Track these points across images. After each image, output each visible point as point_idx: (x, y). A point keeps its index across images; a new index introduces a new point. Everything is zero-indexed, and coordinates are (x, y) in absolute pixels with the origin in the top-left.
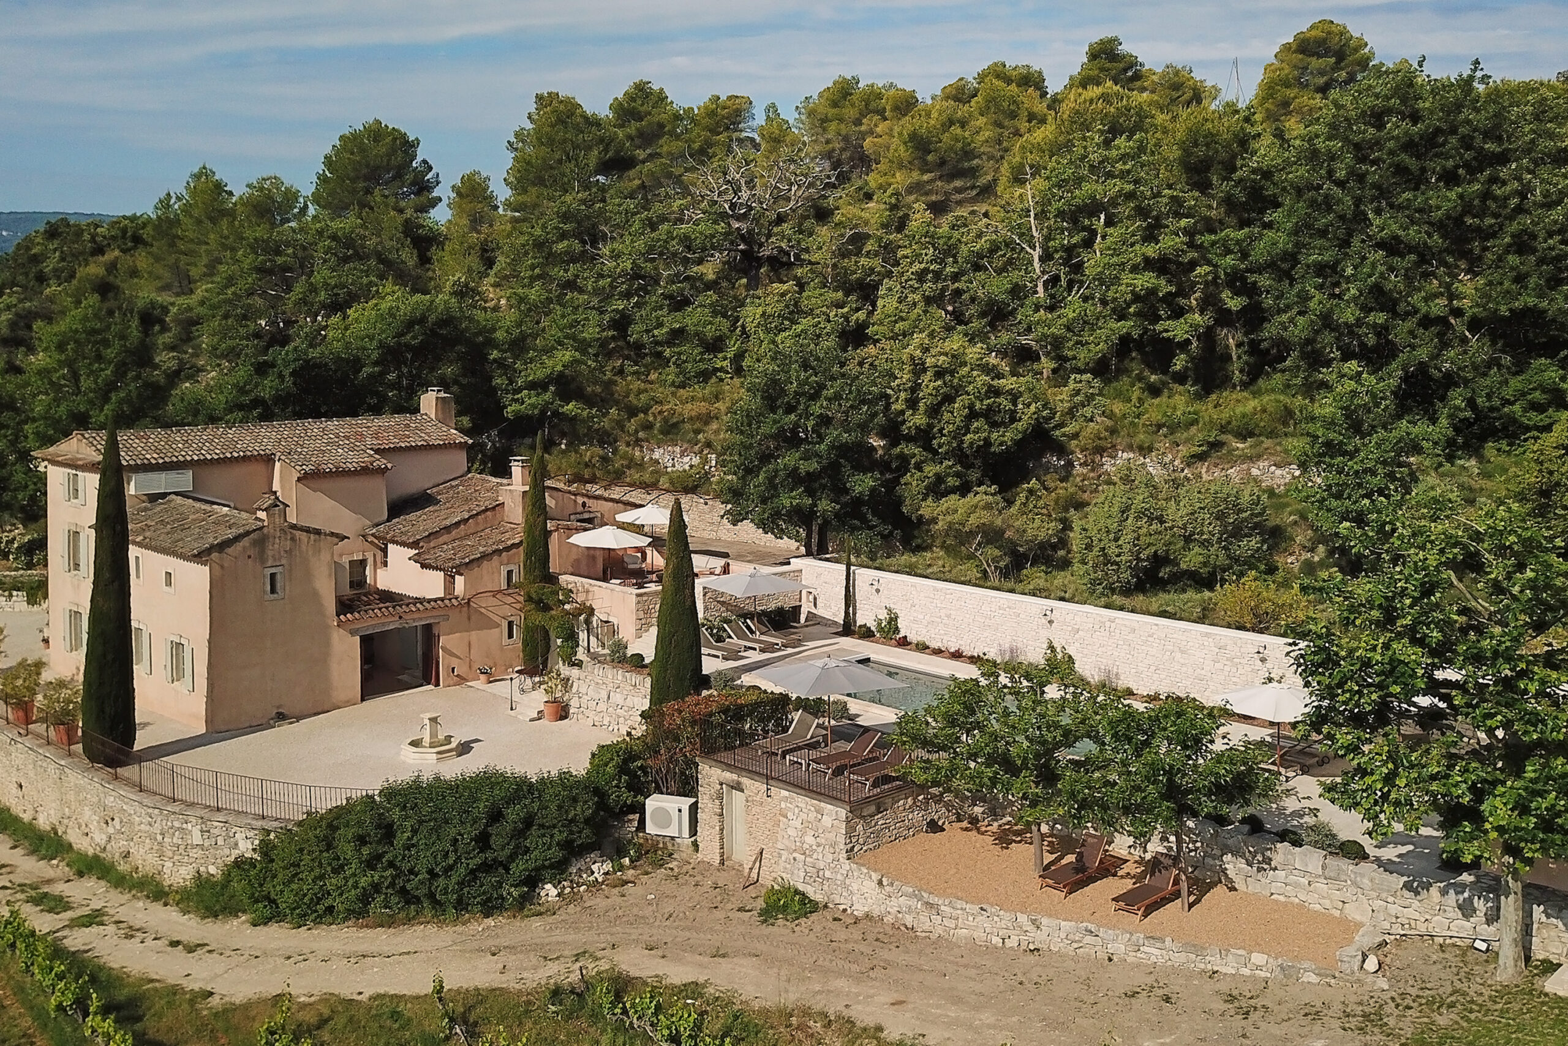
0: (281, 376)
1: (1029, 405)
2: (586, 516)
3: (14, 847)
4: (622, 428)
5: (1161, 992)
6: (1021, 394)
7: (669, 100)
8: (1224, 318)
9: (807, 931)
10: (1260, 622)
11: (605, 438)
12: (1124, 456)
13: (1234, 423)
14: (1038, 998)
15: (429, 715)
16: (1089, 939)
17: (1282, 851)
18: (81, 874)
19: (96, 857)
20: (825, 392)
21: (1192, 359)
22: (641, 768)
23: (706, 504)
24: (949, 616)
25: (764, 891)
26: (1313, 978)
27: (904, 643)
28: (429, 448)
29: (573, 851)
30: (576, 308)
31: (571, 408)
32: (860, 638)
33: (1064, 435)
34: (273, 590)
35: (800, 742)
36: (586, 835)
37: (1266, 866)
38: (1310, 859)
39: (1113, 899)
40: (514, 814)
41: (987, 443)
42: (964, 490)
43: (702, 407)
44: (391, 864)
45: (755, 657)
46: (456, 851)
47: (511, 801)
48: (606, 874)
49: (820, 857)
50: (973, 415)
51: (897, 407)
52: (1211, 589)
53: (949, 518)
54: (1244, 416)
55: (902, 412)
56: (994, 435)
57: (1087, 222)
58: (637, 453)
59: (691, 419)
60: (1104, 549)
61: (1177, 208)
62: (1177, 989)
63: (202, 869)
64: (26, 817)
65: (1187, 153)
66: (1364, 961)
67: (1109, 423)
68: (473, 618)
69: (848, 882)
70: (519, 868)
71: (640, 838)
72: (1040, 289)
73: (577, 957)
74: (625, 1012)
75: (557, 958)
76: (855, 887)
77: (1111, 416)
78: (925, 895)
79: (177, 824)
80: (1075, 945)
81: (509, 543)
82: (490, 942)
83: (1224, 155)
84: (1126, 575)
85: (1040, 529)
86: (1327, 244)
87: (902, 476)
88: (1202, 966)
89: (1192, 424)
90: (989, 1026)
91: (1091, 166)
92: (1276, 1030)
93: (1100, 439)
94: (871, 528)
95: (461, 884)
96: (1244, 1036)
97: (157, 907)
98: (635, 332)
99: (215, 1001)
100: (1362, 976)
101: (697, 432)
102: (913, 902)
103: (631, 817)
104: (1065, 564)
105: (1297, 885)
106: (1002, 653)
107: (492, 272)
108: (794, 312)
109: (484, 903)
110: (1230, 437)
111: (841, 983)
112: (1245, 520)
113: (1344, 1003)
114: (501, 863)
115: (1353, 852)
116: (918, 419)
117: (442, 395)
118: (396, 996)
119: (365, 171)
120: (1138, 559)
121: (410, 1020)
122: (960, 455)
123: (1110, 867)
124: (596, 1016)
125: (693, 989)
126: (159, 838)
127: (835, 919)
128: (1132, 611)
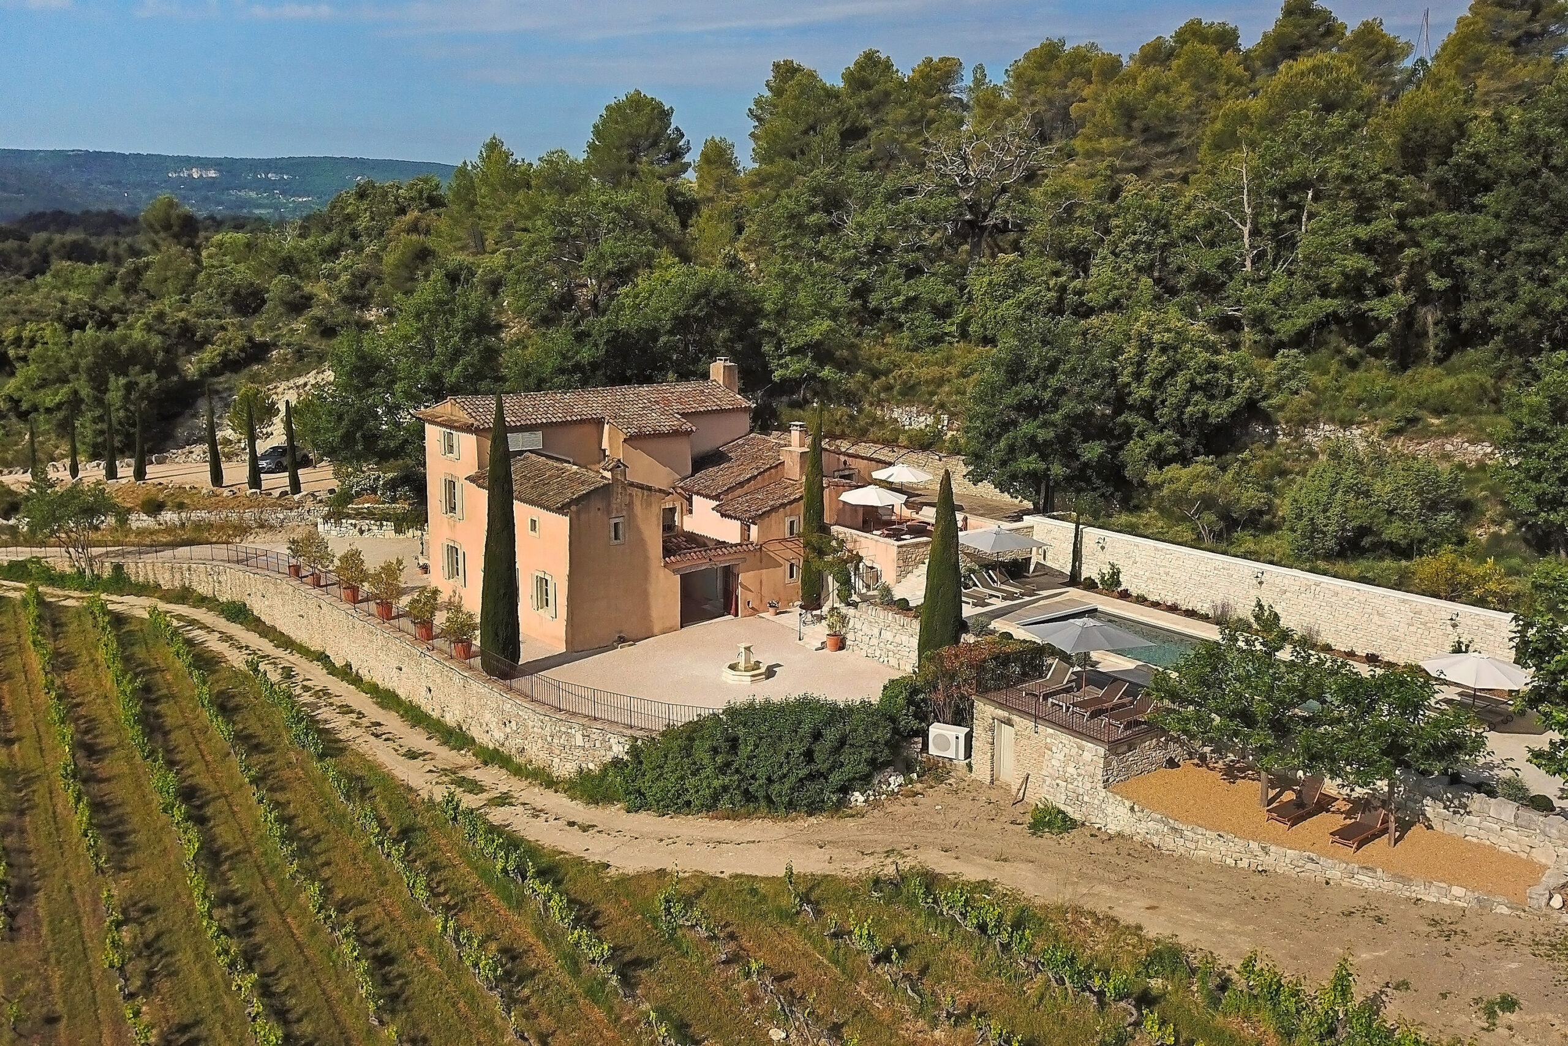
0: (596, 345)
1: (1243, 380)
2: (847, 472)
3: (430, 738)
4: (867, 391)
5: (1372, 913)
6: (1236, 370)
7: (895, 69)
8: (1426, 297)
9: (1070, 844)
10: (1453, 591)
11: (851, 398)
12: (1326, 428)
13: (1431, 401)
14: (1268, 911)
15: (744, 645)
16: (1310, 866)
17: (1477, 800)
18: (486, 763)
19: (496, 750)
20: (1062, 366)
21: (1393, 335)
22: (923, 700)
23: (940, 460)
24: (1167, 574)
25: (1030, 809)
26: (1505, 911)
27: (1125, 595)
28: (722, 411)
29: (876, 766)
30: (824, 277)
31: (827, 372)
32: (1085, 589)
33: (1270, 406)
34: (616, 537)
35: (1057, 687)
36: (884, 755)
37: (1462, 811)
38: (1504, 809)
39: (1331, 834)
40: (831, 735)
41: (1206, 415)
42: (1184, 459)
43: (935, 371)
44: (737, 771)
45: (998, 604)
46: (788, 763)
47: (828, 724)
48: (900, 785)
49: (1080, 784)
50: (1194, 388)
51: (1124, 379)
52: (1409, 557)
53: (1173, 487)
54: (1441, 393)
55: (1128, 384)
56: (1212, 408)
57: (1296, 198)
58: (879, 413)
59: (926, 381)
60: (1313, 519)
61: (1392, 191)
62: (1386, 911)
63: (584, 765)
64: (435, 715)
65: (1407, 138)
66: (1550, 899)
67: (1313, 396)
68: (764, 560)
69: (1103, 806)
70: (835, 778)
71: (923, 757)
72: (1248, 263)
73: (888, 854)
74: (935, 901)
75: (872, 853)
76: (1109, 810)
77: (1314, 389)
78: (1171, 821)
79: (563, 729)
80: (1298, 870)
81: (792, 498)
82: (816, 837)
83: (1443, 140)
84: (1331, 543)
85: (1250, 497)
86: (1539, 231)
87: (1126, 443)
88: (1408, 894)
89: (1390, 400)
90: (1230, 932)
91: (1304, 144)
92: (1473, 951)
93: (1305, 411)
94: (1094, 490)
95: (792, 789)
96: (1447, 955)
97: (550, 793)
98: (874, 300)
99: (612, 872)
100: (1549, 911)
101: (932, 394)
102: (1160, 827)
103: (916, 739)
104: (1270, 528)
105: (1489, 830)
106: (1215, 608)
107: (742, 237)
108: (1018, 280)
109: (808, 805)
110: (1425, 413)
111: (1100, 888)
112: (1442, 496)
113: (1532, 933)
114: (822, 774)
115: (1542, 805)
116: (1142, 392)
117: (728, 363)
118: (752, 876)
119: (628, 140)
120: (1344, 530)
121: (765, 896)
122: (1181, 428)
123: (1324, 804)
124: (911, 902)
125: (985, 886)
126: (549, 739)
127: (1092, 835)
128: (1334, 576)
